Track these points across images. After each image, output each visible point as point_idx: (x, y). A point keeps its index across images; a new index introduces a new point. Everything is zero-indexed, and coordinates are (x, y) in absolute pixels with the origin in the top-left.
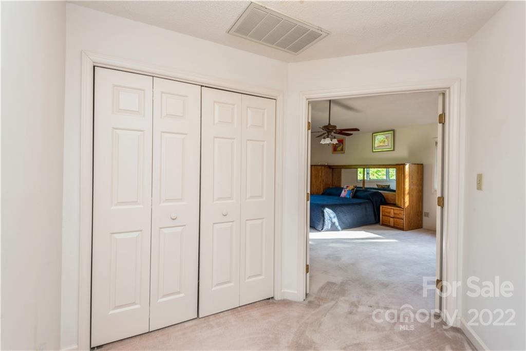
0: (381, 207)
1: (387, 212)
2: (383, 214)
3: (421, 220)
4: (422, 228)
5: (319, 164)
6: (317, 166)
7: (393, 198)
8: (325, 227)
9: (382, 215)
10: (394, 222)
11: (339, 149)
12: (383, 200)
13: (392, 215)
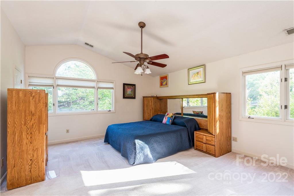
0: (195, 132)
1: (200, 138)
2: (197, 139)
3: (230, 145)
4: (231, 151)
5: (150, 96)
6: (148, 97)
7: (205, 124)
8: (137, 162)
9: (196, 141)
10: (206, 148)
11: (164, 83)
12: (197, 126)
13: (204, 141)
